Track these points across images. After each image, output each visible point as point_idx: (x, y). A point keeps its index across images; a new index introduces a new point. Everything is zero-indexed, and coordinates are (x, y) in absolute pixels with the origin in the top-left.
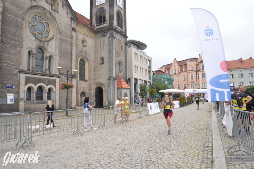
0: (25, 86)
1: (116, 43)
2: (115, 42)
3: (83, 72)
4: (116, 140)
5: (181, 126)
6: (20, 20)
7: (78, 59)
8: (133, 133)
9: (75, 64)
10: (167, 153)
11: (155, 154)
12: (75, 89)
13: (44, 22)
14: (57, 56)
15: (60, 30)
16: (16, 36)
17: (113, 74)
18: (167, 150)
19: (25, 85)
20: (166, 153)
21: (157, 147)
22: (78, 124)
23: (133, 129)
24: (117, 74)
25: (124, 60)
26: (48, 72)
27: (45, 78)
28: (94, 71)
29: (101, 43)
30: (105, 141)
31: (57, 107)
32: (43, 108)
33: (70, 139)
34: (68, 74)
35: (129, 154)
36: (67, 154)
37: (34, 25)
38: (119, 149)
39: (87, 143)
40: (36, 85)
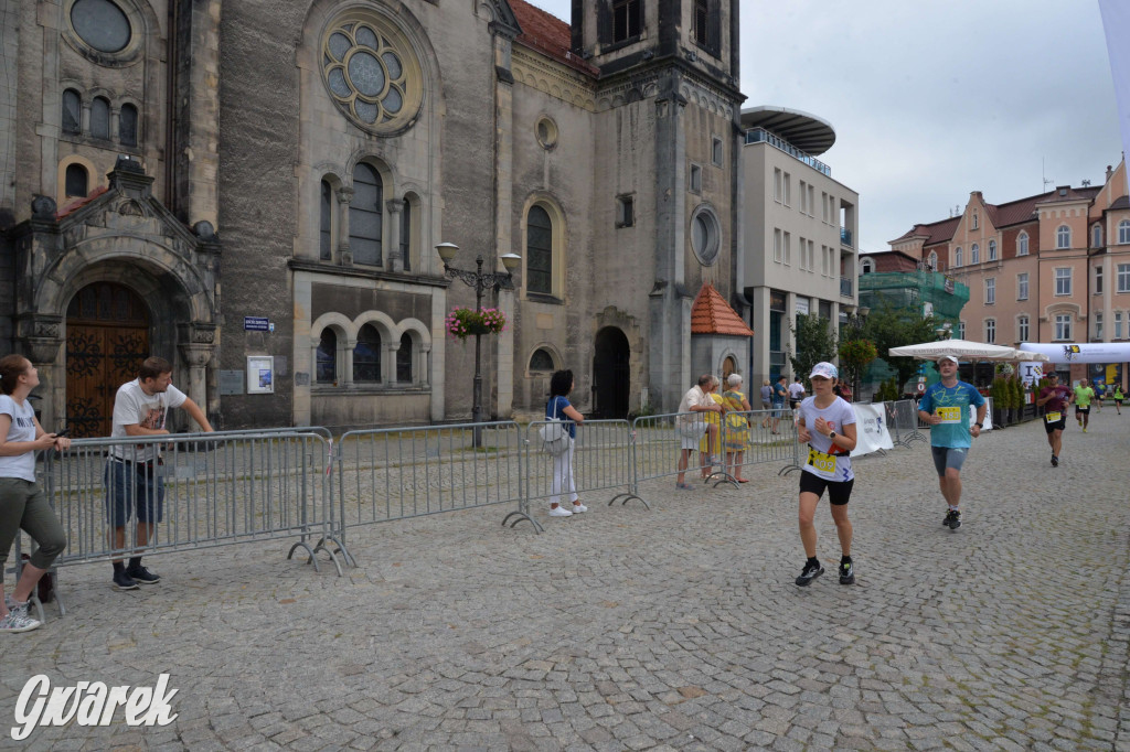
0: (313, 323)
1: (691, 125)
2: (687, 124)
3: (544, 261)
4: (683, 561)
5: (997, 518)
6: (289, 47)
7: (522, 207)
8: (762, 536)
9: (509, 228)
10: (923, 635)
11: (862, 633)
12: (511, 337)
13: (382, 49)
14: (437, 193)
15: (447, 82)
16: (276, 116)
17: (673, 269)
18: (923, 623)
19: (313, 320)
20: (916, 637)
21: (874, 605)
22: (524, 485)
23: (760, 516)
24: (694, 271)
25: (724, 204)
26: (399, 265)
27: (389, 291)
28: (592, 260)
29: (620, 131)
30: (636, 563)
31: (438, 414)
32: (382, 413)
33: (491, 545)
34: (479, 272)
35: (743, 626)
36: (480, 606)
37: (341, 68)
38: (697, 600)
39: (563, 565)
40: (355, 317)
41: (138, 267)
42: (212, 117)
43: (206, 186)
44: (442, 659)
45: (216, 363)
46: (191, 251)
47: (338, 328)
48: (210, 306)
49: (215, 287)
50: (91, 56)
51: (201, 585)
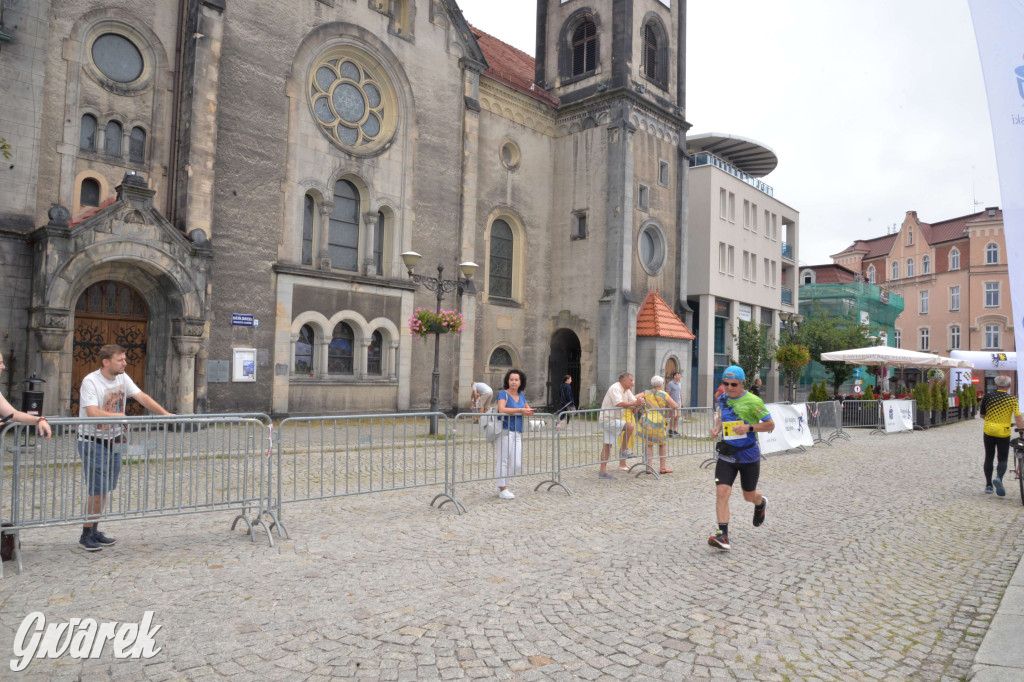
0: (293, 320)
1: (639, 152)
2: (635, 149)
3: (505, 268)
4: (580, 543)
5: (885, 513)
6: (280, 79)
7: (486, 220)
8: (660, 523)
9: (473, 239)
10: (771, 620)
11: (716, 614)
12: (472, 336)
13: (364, 81)
14: (408, 208)
15: (419, 111)
16: (266, 139)
17: (621, 277)
18: (776, 607)
19: (294, 317)
20: (765, 620)
21: (738, 589)
23: (667, 505)
24: (640, 280)
25: (669, 220)
26: (372, 271)
27: (363, 293)
28: (549, 267)
29: (576, 154)
30: (536, 544)
31: (404, 403)
32: (353, 402)
33: (415, 523)
34: (440, 277)
35: (610, 604)
36: (381, 577)
37: (326, 98)
38: (578, 578)
39: (471, 543)
40: (332, 315)
41: (139, 268)
42: (209, 139)
43: (202, 198)
44: (329, 623)
45: (205, 354)
46: (186, 255)
47: (315, 324)
48: (201, 304)
49: (206, 287)
50: (107, 86)
51: (148, 550)
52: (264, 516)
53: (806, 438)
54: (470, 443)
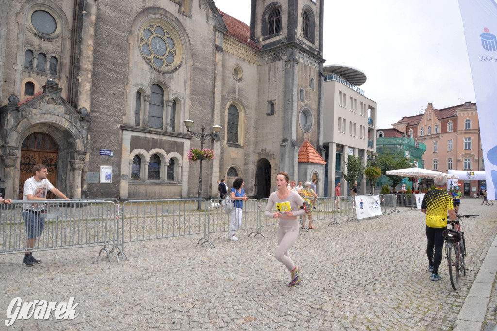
0: (130, 153)
1: (301, 72)
2: (298, 71)
3: (235, 129)
4: (269, 262)
6: (125, 34)
7: (226, 105)
9: (219, 114)
10: (361, 299)
11: (335, 296)
12: (218, 161)
13: (166, 36)
14: (188, 98)
15: (193, 51)
16: (118, 63)
17: (291, 134)
18: (364, 293)
19: (131, 151)
20: (358, 299)
21: (345, 284)
22: (207, 227)
23: (312, 244)
24: (300, 135)
25: (314, 106)
26: (170, 129)
27: (165, 140)
28: (256, 128)
29: (270, 74)
30: (248, 262)
31: (185, 194)
32: (160, 193)
33: (190, 253)
34: (203, 132)
35: (284, 292)
36: (173, 279)
37: (148, 44)
38: (268, 279)
39: (217, 262)
40: (149, 151)
41: (53, 126)
42: (90, 63)
43: (85, 92)
44: (147, 301)
45: (87, 169)
46: (77, 120)
47: (142, 155)
48: (85, 144)
49: (87, 136)
50: (39, 36)
51: (57, 266)
52: (115, 249)
53: (379, 212)
54: (217, 213)
